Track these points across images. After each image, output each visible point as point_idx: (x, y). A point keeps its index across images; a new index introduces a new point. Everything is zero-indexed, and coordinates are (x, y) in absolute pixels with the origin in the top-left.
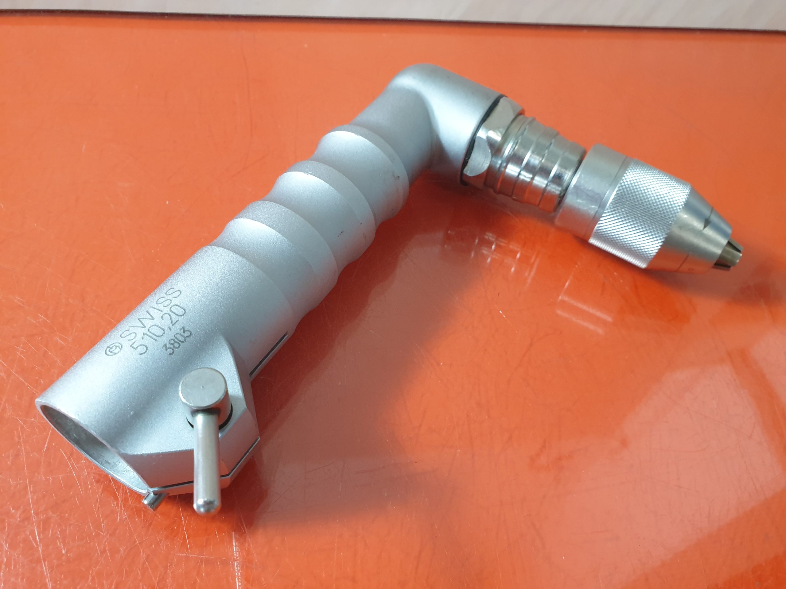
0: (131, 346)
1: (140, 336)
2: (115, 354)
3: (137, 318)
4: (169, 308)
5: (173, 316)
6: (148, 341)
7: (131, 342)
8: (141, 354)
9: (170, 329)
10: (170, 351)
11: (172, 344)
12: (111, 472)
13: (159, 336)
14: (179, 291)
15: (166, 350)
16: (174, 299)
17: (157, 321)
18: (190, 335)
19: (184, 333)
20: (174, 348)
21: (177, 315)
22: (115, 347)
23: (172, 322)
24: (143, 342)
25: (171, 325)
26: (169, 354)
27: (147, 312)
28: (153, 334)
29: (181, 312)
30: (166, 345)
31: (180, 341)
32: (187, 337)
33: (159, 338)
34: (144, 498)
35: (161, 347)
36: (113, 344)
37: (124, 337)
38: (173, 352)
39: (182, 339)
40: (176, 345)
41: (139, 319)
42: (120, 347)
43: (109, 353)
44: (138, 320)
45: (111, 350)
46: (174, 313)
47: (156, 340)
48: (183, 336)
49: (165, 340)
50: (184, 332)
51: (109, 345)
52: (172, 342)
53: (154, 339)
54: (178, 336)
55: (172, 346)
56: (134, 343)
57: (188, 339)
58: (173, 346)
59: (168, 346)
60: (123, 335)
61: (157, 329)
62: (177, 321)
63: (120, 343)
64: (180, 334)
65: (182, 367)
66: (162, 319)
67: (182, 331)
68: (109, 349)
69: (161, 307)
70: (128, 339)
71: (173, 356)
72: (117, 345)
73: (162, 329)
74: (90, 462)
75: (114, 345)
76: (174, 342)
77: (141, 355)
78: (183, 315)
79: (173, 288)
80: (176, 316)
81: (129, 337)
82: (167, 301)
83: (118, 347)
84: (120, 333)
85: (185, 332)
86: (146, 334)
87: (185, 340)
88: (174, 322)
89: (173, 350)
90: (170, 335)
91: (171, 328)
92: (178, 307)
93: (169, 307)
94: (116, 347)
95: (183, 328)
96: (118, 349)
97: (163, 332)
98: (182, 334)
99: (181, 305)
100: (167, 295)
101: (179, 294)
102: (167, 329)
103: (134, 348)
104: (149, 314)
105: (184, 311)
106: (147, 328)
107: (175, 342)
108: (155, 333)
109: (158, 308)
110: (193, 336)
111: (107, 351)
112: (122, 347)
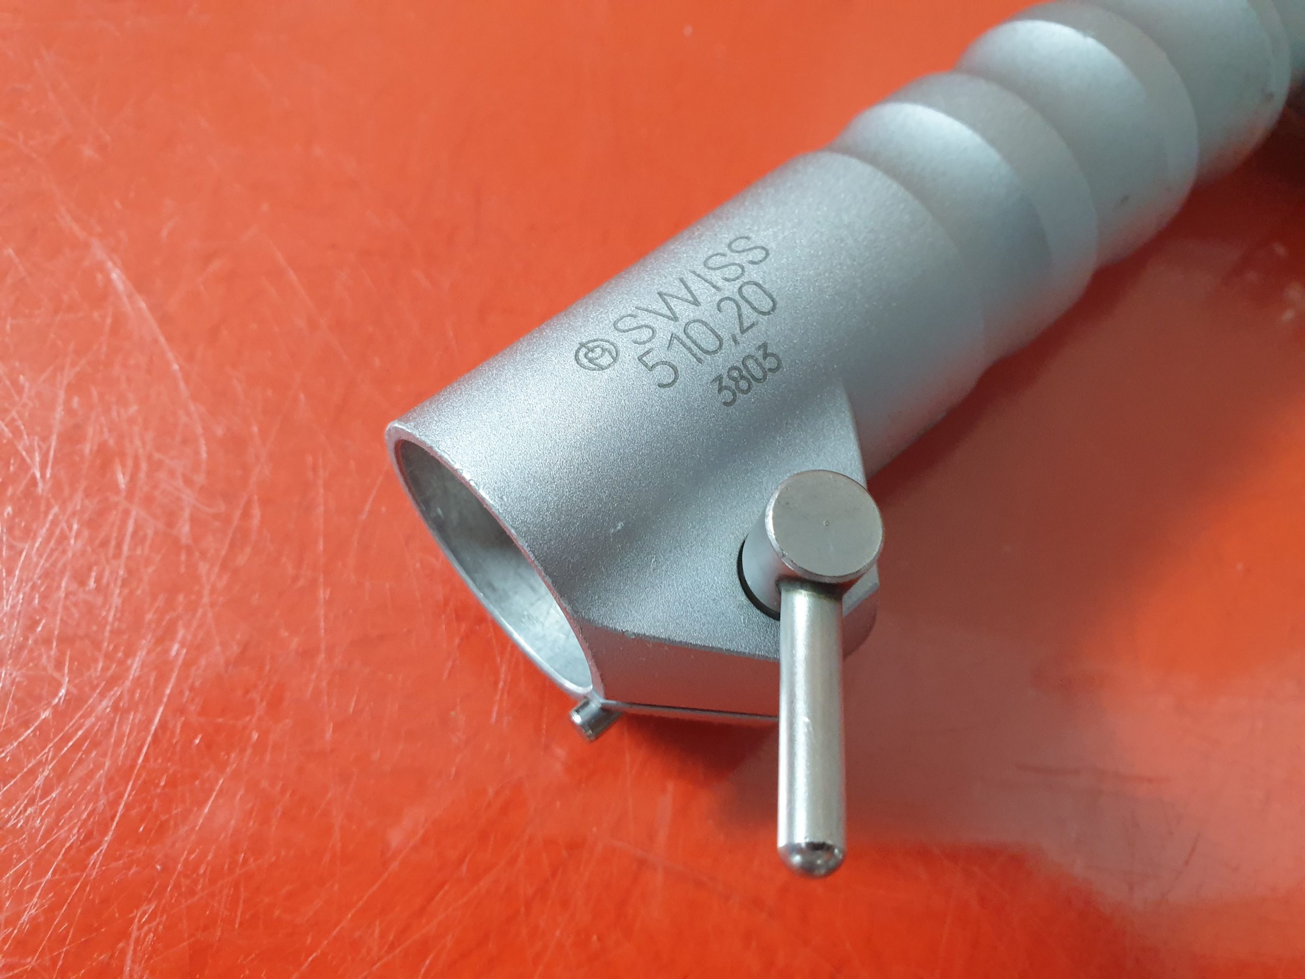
0: (640, 359)
1: (663, 337)
2: (602, 368)
3: (656, 291)
4: (738, 286)
5: (746, 310)
6: (679, 356)
7: (641, 350)
8: (661, 386)
9: (735, 341)
10: (727, 395)
11: (733, 379)
12: (496, 612)
13: (707, 352)
14: (763, 248)
15: (720, 391)
16: (751, 266)
17: (706, 310)
18: (778, 368)
19: (765, 358)
20: (736, 391)
21: (754, 308)
22: (599, 351)
23: (741, 323)
24: (670, 357)
25: (738, 331)
26: (724, 403)
27: (682, 280)
28: (694, 342)
29: (766, 305)
30: (719, 379)
31: (753, 376)
32: (770, 370)
33: (708, 357)
34: (575, 708)
35: (709, 382)
36: (595, 341)
37: (624, 331)
38: (734, 400)
39: (759, 374)
40: (743, 384)
41: (660, 294)
42: (614, 354)
43: (585, 361)
44: (657, 295)
45: (590, 355)
46: (747, 301)
47: (699, 360)
48: (760, 365)
49: (720, 363)
50: (766, 356)
51: (584, 341)
52: (735, 374)
53: (694, 355)
54: (751, 364)
55: (732, 384)
56: (648, 352)
57: (770, 375)
58: (736, 385)
59: (726, 381)
60: (620, 325)
61: (704, 333)
62: (753, 325)
63: (612, 344)
64: (756, 360)
65: (744, 443)
66: (719, 310)
67: (761, 352)
68: (584, 350)
69: (716, 277)
70: (634, 337)
71: (731, 409)
72: (607, 345)
73: (718, 336)
74: (452, 571)
75: (596, 344)
76: (740, 374)
77: (662, 390)
78: (769, 313)
79: (748, 238)
80: (751, 310)
81: (635, 335)
82: (733, 267)
83: (607, 354)
84: (613, 317)
85: (768, 358)
86: (678, 339)
87: (765, 377)
88: (746, 325)
89: (734, 394)
90: (731, 355)
91: (738, 338)
92: (759, 291)
93: (738, 284)
94: (603, 350)
95: (765, 346)
96: (606, 360)
97: (718, 343)
98: (761, 359)
99: (766, 286)
100: (733, 251)
101: (764, 256)
102: (729, 340)
103: (646, 366)
104: (687, 287)
105: (771, 304)
106: (683, 321)
107: (742, 377)
108: (699, 341)
109: (708, 277)
110: (783, 371)
111: (581, 354)
112: (617, 355)
